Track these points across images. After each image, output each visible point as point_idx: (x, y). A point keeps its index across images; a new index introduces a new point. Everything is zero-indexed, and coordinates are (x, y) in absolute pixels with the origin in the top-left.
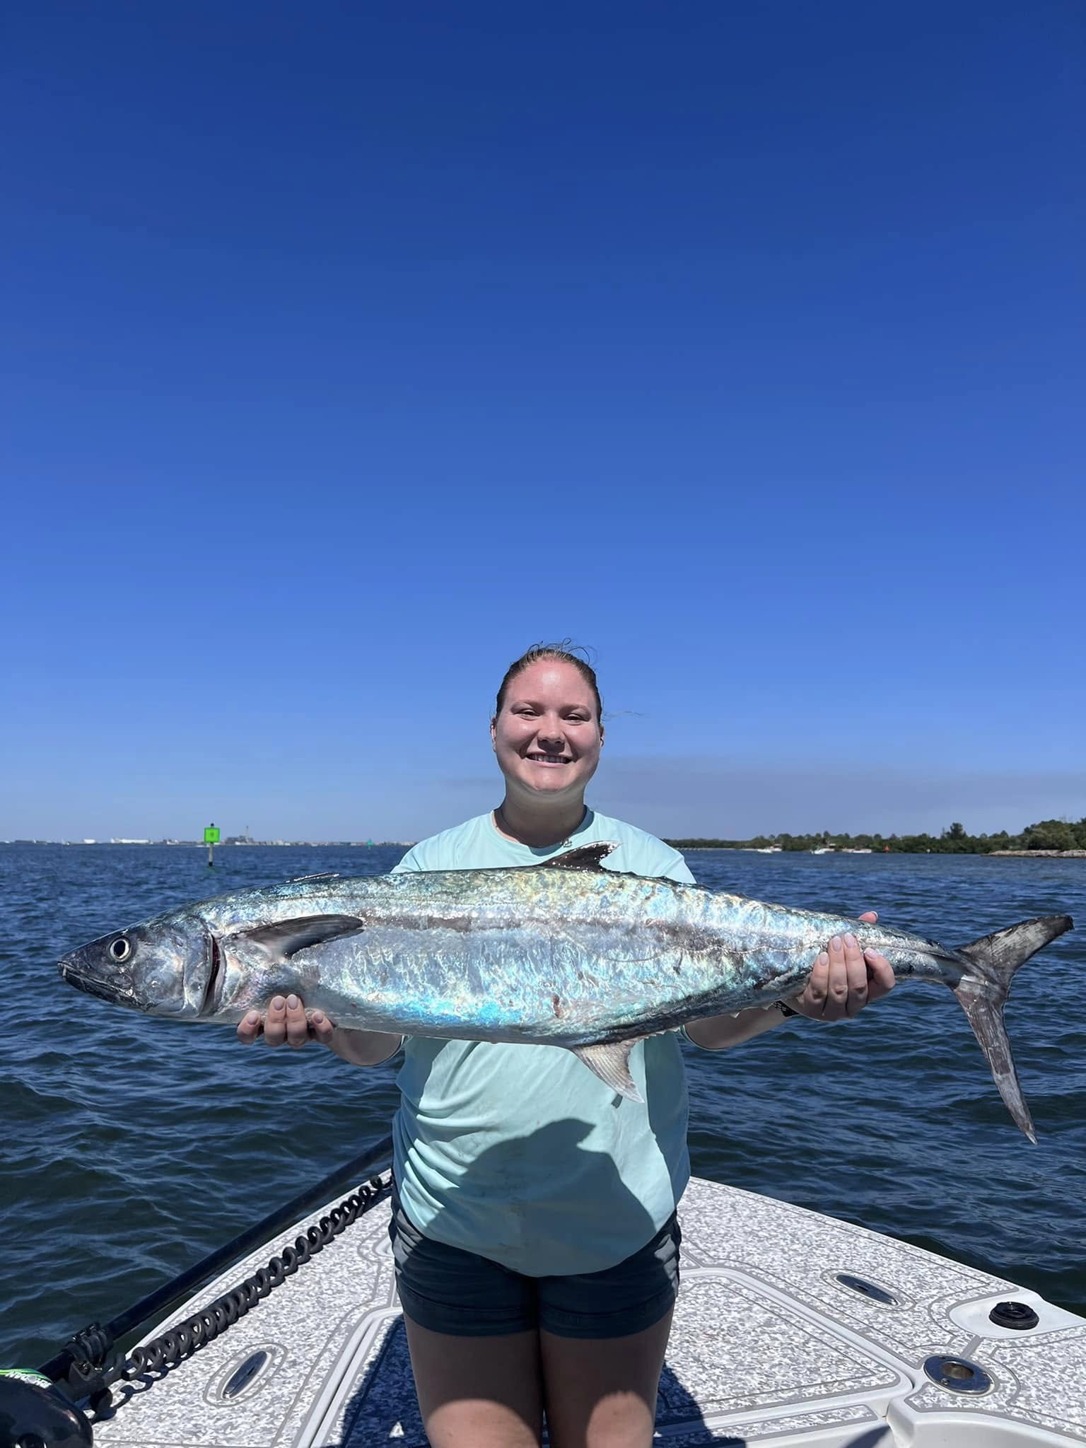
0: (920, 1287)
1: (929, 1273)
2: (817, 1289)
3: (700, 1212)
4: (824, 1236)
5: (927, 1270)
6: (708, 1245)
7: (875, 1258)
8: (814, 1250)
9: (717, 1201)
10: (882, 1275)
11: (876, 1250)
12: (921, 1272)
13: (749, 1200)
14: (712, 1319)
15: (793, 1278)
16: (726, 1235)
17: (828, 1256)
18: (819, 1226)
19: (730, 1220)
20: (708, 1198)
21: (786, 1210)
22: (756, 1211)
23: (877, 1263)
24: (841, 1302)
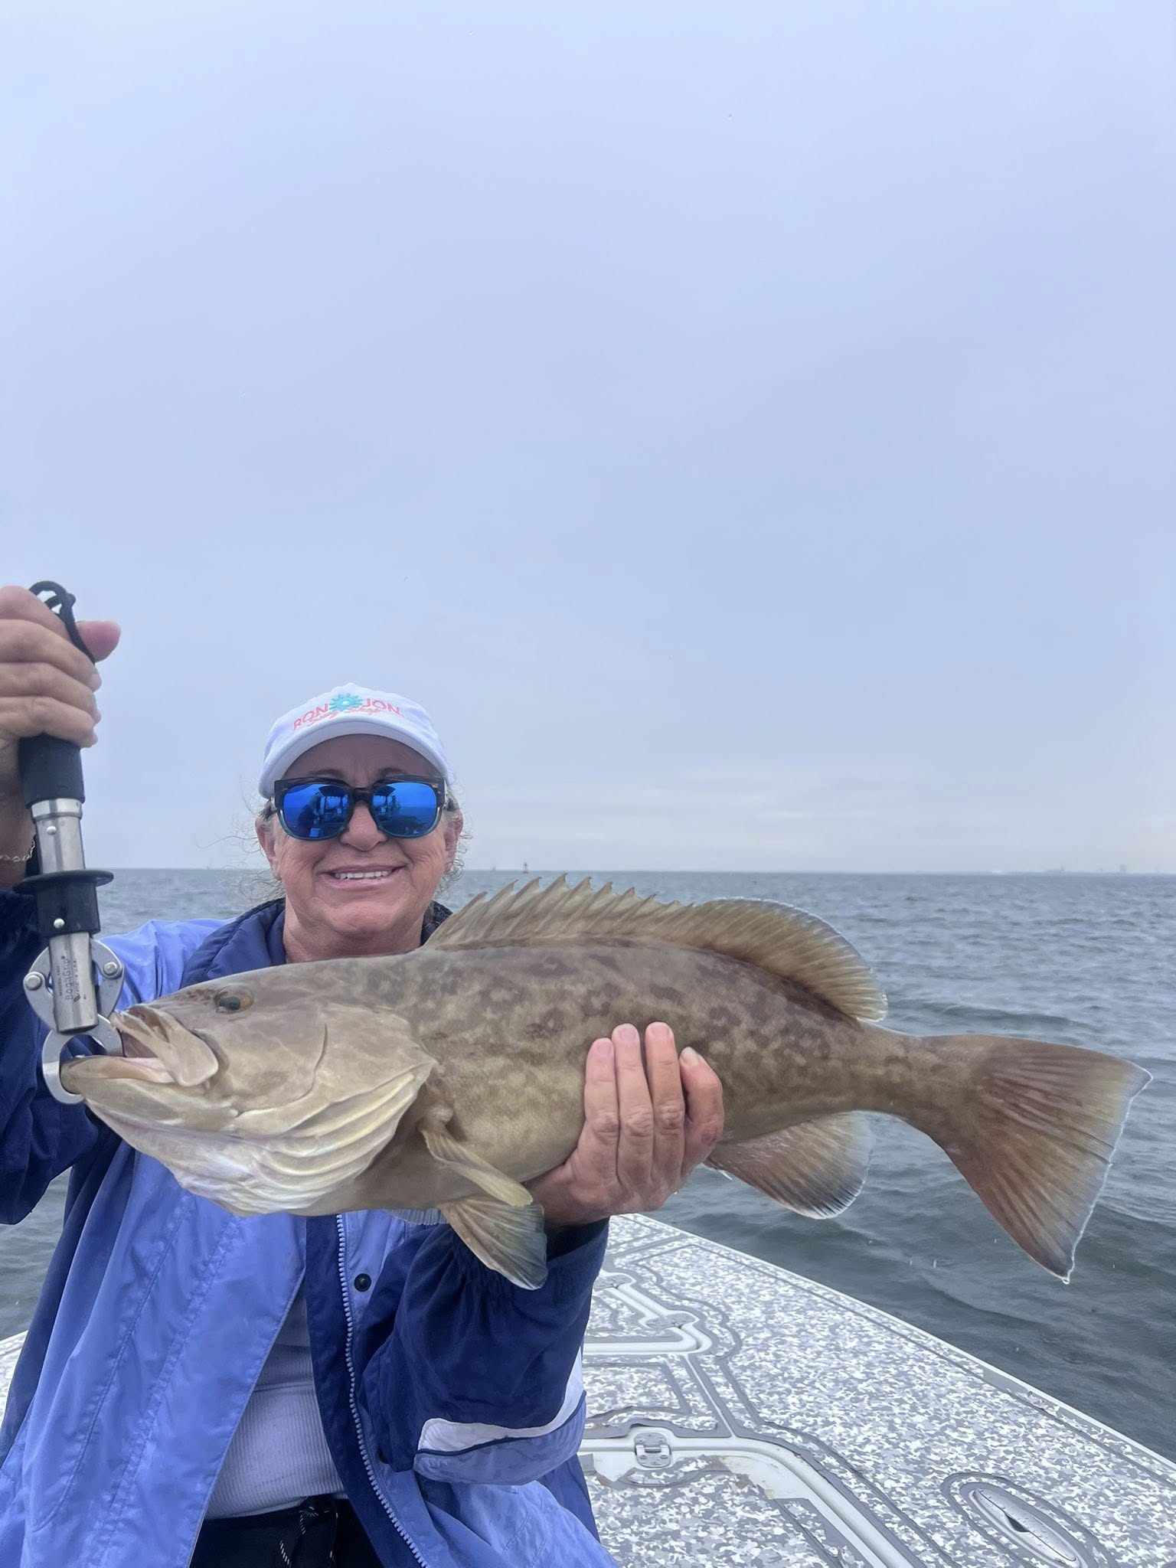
0: (1134, 1536)
1: (1159, 1507)
2: (927, 1513)
3: (774, 1334)
4: (974, 1406)
5: (1154, 1500)
6: (762, 1396)
7: (1058, 1462)
8: (948, 1432)
9: (812, 1318)
10: (1064, 1501)
11: (1065, 1445)
12: (1144, 1501)
13: (865, 1323)
14: (703, 1551)
15: (889, 1484)
16: (801, 1380)
17: (971, 1445)
18: (972, 1385)
19: (819, 1353)
20: (798, 1312)
21: (921, 1346)
22: (868, 1344)
23: (1061, 1474)
24: (968, 1549)
